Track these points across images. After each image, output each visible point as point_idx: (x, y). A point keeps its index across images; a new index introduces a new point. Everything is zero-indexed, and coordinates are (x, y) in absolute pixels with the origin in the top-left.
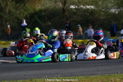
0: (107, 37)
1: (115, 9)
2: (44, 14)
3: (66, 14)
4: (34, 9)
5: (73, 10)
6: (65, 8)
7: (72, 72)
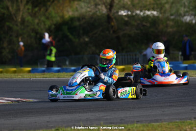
0: (178, 61)
1: (191, 17)
3: (113, 24)
5: (124, 17)
6: (111, 15)
7: (123, 116)
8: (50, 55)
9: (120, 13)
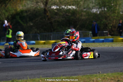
0: (89, 37)
1: (96, 9)
2: (25, 14)
3: (47, 14)
4: (16, 10)
5: (54, 10)
6: (46, 8)
7: (54, 72)
8: (8, 34)
9: (52, 8)
